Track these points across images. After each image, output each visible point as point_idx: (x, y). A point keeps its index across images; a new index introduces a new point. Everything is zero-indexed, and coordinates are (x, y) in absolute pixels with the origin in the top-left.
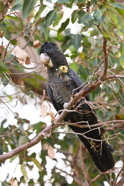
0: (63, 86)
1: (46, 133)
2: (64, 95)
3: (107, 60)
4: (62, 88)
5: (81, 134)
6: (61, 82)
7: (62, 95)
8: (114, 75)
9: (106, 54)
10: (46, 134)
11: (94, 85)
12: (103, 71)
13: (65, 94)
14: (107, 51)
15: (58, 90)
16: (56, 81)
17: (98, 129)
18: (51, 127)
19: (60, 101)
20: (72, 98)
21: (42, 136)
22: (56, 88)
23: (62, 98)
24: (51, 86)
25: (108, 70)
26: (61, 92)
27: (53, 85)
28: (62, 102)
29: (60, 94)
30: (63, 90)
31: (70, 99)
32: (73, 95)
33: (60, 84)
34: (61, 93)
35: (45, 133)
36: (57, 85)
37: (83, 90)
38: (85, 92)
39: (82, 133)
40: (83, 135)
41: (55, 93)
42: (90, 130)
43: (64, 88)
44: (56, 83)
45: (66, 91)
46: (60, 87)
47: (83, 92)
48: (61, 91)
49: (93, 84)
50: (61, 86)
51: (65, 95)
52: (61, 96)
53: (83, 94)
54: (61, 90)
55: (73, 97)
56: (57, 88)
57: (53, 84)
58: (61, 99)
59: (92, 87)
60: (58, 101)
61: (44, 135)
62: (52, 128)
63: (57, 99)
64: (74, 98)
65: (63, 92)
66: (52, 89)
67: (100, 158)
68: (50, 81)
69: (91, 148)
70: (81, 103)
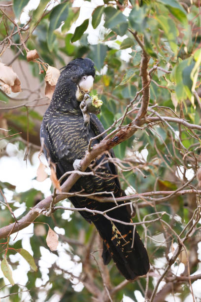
0: (73, 130)
1: (43, 209)
2: (74, 144)
3: (148, 90)
4: (72, 133)
5: (102, 213)
6: (71, 124)
7: (70, 145)
8: (158, 116)
9: (146, 82)
10: (43, 211)
11: (124, 132)
12: (141, 109)
13: (75, 143)
14: (148, 77)
15: (64, 136)
16: (62, 121)
17: (129, 205)
18: (52, 200)
19: (67, 154)
20: (87, 153)
21: (36, 213)
22: (60, 132)
23: (69, 149)
24: (50, 129)
25: (149, 108)
26: (68, 139)
27: (56, 128)
29: (67, 142)
30: (73, 136)
32: (90, 148)
33: (69, 127)
34: (69, 141)
35: (41, 209)
36: (63, 127)
37: (106, 139)
38: (111, 144)
39: (103, 211)
40: (104, 214)
41: (58, 141)
42: (116, 206)
43: (75, 134)
44: (62, 124)
45: (79, 139)
46: (67, 131)
47: (106, 143)
48: (70, 138)
49: (123, 130)
50: (71, 130)
51: (76, 145)
52: (68, 146)
53: (107, 146)
54: (69, 135)
55: (90, 150)
56: (62, 133)
57: (55, 125)
58: (68, 152)
59: (121, 135)
60: (64, 155)
61: (39, 212)
62: (54, 200)
63: (61, 150)
64: (92, 152)
65: (72, 139)
66: (53, 133)
67: (126, 257)
68: (50, 120)
69: (112, 239)
70: (103, 161)
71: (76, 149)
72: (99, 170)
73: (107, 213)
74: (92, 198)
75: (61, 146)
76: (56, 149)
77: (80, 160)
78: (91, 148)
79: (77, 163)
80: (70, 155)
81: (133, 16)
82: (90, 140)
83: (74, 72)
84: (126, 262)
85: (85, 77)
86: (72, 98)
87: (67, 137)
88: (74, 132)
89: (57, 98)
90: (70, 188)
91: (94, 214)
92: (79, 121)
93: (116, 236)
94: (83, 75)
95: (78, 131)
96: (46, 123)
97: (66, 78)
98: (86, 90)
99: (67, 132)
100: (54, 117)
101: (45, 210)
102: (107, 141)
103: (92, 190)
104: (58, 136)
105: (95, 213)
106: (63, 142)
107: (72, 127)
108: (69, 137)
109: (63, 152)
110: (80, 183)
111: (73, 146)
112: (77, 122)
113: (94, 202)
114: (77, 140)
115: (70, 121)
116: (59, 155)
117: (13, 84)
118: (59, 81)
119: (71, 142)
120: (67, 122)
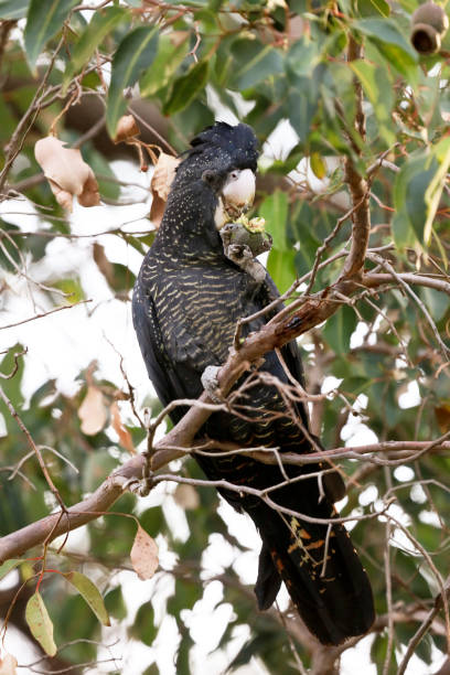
0: (212, 303)
1: (132, 479)
2: (213, 336)
3: (366, 214)
4: (208, 309)
6: (206, 289)
7: (202, 335)
8: (389, 272)
9: (358, 194)
10: (131, 484)
11: (314, 308)
12: (351, 252)
13: (215, 332)
14: (364, 183)
15: (192, 315)
16: (186, 281)
18: (145, 461)
19: (193, 356)
20: (233, 352)
21: (117, 488)
22: (183, 306)
23: (200, 346)
24: (159, 299)
25: (369, 253)
26: (200, 325)
27: (172, 296)
29: (196, 329)
30: (211, 317)
32: (237, 341)
33: (203, 296)
34: (200, 328)
35: (129, 477)
36: (189, 296)
37: (275, 322)
38: (284, 333)
39: (261, 489)
43: (216, 312)
44: (186, 288)
45: (223, 324)
46: (198, 305)
47: (273, 332)
48: (205, 321)
49: (312, 303)
50: (207, 302)
51: (217, 336)
52: (198, 338)
53: (275, 339)
54: (202, 315)
55: (239, 347)
56: (187, 308)
57: (171, 290)
58: (198, 350)
59: (308, 313)
61: (124, 487)
62: (149, 463)
64: (243, 351)
65: (208, 323)
66: (165, 308)
67: (322, 592)
68: (160, 278)
69: (290, 551)
71: (216, 344)
75: (181, 337)
76: (167, 342)
77: (217, 368)
79: (211, 374)
82: (238, 323)
83: (209, 164)
84: (321, 603)
85: (235, 173)
86: (206, 225)
87: (197, 318)
88: (213, 309)
89: (171, 225)
90: (194, 430)
91: (242, 495)
93: (299, 543)
94: (230, 170)
95: (221, 307)
96: (150, 284)
97: (190, 179)
98: (240, 202)
99: (198, 308)
100: (166, 270)
101: (136, 482)
102: (275, 326)
104: (177, 316)
106: (188, 328)
107: (210, 296)
109: (185, 350)
111: (210, 339)
112: (220, 286)
114: (219, 327)
115: (205, 281)
117: (80, 189)
118: (175, 187)
119: (206, 330)
120: (200, 284)
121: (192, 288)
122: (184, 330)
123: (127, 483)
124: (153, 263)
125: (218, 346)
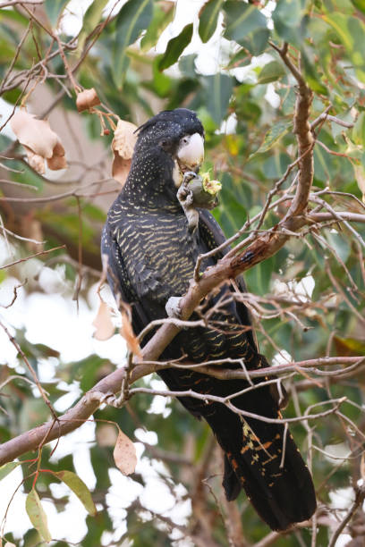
0: (166, 241)
1: (108, 394)
2: (169, 270)
3: (310, 161)
4: (163, 247)
5: (221, 400)
6: (163, 230)
7: (160, 270)
8: (329, 211)
9: (306, 145)
10: (107, 397)
11: (264, 243)
12: (295, 197)
13: (170, 267)
14: (310, 134)
16: (144, 224)
17: (276, 384)
18: (126, 375)
19: (153, 288)
20: (193, 284)
21: (95, 402)
22: (141, 245)
23: (158, 279)
24: (121, 239)
25: (312, 195)
26: (157, 260)
27: (132, 237)
28: (160, 296)
29: (154, 264)
30: (166, 253)
31: (189, 284)
32: (197, 274)
33: (159, 236)
34: (158, 263)
35: (105, 393)
36: (147, 236)
37: (229, 257)
38: (238, 265)
39: (224, 397)
40: (227, 401)
41: (137, 261)
42: (250, 386)
43: (170, 248)
44: (144, 231)
46: (153, 243)
47: (228, 265)
48: (160, 258)
49: (262, 239)
50: (162, 241)
51: (172, 271)
52: (156, 272)
53: (231, 270)
54: (158, 252)
55: (198, 279)
56: (144, 247)
57: (130, 231)
58: (157, 283)
59: (259, 248)
60: (147, 290)
61: (101, 400)
62: (128, 376)
63: (143, 280)
64: (202, 282)
65: (164, 259)
66: (127, 248)
67: (271, 485)
68: (122, 222)
69: (243, 452)
70: (222, 298)
71: (171, 278)
72: (215, 316)
73: (232, 401)
74: (203, 371)
75: (143, 272)
76: (132, 277)
77: (179, 298)
78: (201, 274)
79: (173, 304)
80: (159, 288)
81: (281, 14)
83: (163, 132)
84: (270, 496)
85: (186, 138)
87: (154, 255)
88: (167, 246)
89: (137, 184)
90: (160, 352)
91: (207, 402)
92: (178, 223)
93: (251, 445)
94: (181, 136)
95: (174, 243)
96: (113, 227)
97: (149, 144)
98: (192, 162)
99: (155, 246)
101: (112, 396)
102: (230, 260)
103: (202, 355)
104: (137, 254)
105: (209, 401)
106: (147, 264)
107: (165, 235)
108: (157, 255)
109: (146, 283)
110: (179, 343)
111: (166, 273)
112: (173, 227)
113: (207, 380)
114: (173, 262)
115: (160, 224)
116: (138, 290)
117: (50, 154)
118: (138, 150)
119: (163, 265)
120: (155, 227)
121: (149, 230)
122: (144, 267)
123: (104, 396)
124: (119, 209)
125: (174, 280)
